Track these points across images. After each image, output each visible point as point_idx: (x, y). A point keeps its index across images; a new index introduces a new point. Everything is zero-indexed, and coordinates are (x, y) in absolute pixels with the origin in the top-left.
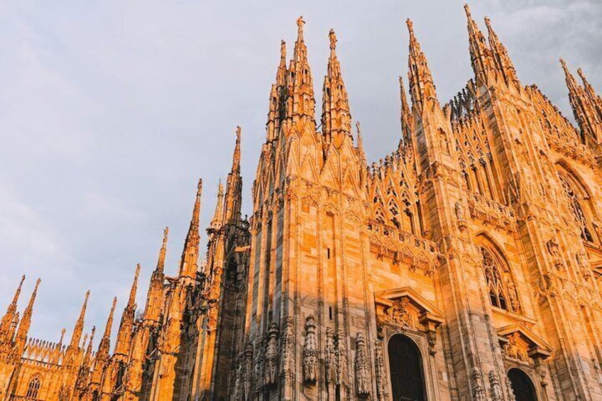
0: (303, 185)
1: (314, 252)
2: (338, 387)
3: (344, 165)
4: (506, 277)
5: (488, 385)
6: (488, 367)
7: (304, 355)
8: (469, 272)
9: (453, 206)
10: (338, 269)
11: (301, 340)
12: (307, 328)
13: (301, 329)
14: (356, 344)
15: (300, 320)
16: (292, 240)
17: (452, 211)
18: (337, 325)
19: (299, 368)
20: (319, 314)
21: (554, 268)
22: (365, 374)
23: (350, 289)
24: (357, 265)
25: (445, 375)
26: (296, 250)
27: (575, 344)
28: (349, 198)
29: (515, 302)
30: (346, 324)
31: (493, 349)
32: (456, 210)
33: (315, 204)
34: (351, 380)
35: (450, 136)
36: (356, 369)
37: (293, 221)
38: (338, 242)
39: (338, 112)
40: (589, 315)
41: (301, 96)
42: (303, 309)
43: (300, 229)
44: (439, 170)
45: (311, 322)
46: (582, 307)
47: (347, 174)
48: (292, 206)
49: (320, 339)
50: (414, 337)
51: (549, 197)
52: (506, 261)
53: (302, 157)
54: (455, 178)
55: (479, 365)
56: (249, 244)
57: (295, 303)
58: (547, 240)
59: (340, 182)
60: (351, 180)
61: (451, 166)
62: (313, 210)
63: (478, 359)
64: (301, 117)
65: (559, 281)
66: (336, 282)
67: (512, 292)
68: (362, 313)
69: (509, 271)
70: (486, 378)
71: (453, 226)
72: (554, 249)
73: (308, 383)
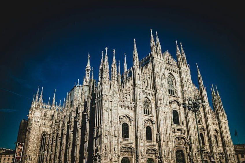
0: (106, 96)
1: (108, 110)
2: (111, 136)
3: (114, 89)
4: (150, 106)
5: (140, 132)
6: (141, 128)
7: (105, 131)
8: (140, 109)
9: (139, 94)
10: (112, 113)
11: (105, 128)
12: (106, 126)
13: (105, 126)
14: (115, 127)
15: (105, 124)
16: (103, 109)
17: (138, 95)
18: (112, 124)
19: (104, 133)
20: (108, 123)
21: (160, 104)
22: (116, 133)
23: (114, 117)
24: (116, 112)
25: (133, 129)
26: (104, 111)
27: (161, 121)
28: (115, 97)
29: (151, 112)
30: (113, 124)
31: (142, 124)
32: (139, 95)
33: (108, 100)
34: (114, 134)
35: (141, 75)
36: (115, 132)
37: (103, 105)
38: (112, 107)
39: (114, 74)
40: (166, 114)
41: (106, 72)
42: (105, 122)
43: (105, 106)
44: (137, 85)
45: (106, 125)
46: (165, 112)
47: (115, 91)
48: (103, 101)
49: (108, 127)
50: (127, 123)
51: (162, 87)
52: (151, 102)
53: (106, 89)
54: (140, 87)
55: (139, 128)
56: (95, 105)
57: (104, 121)
58: (159, 98)
59: (113, 94)
60: (116, 93)
61: (139, 84)
62: (108, 101)
63: (139, 127)
64: (106, 78)
65: (160, 107)
66: (112, 116)
67: (151, 110)
68: (116, 121)
69: (151, 105)
70: (140, 130)
71: (138, 99)
72: (161, 100)
73: (106, 135)
